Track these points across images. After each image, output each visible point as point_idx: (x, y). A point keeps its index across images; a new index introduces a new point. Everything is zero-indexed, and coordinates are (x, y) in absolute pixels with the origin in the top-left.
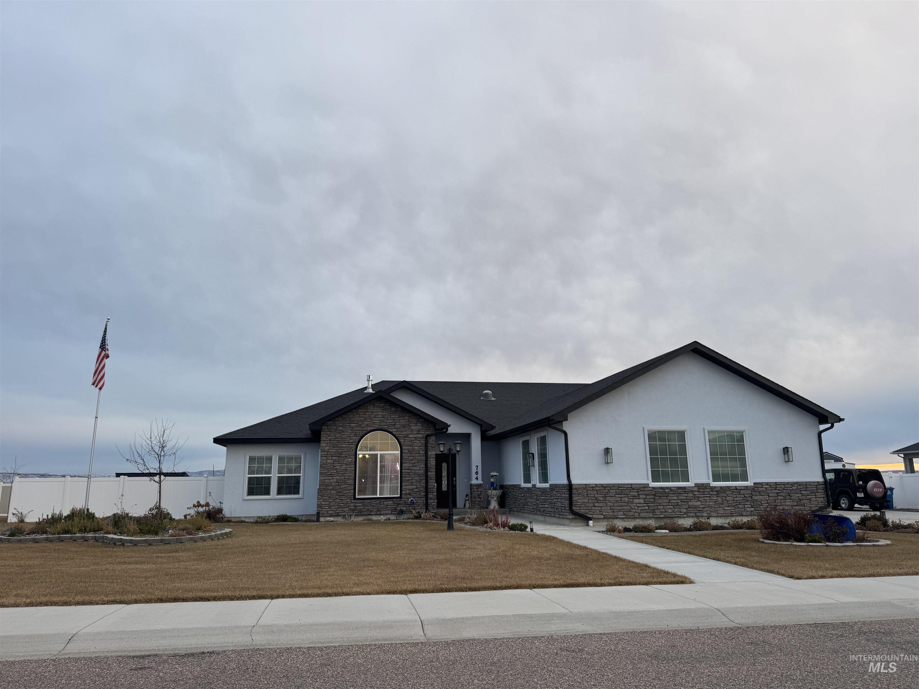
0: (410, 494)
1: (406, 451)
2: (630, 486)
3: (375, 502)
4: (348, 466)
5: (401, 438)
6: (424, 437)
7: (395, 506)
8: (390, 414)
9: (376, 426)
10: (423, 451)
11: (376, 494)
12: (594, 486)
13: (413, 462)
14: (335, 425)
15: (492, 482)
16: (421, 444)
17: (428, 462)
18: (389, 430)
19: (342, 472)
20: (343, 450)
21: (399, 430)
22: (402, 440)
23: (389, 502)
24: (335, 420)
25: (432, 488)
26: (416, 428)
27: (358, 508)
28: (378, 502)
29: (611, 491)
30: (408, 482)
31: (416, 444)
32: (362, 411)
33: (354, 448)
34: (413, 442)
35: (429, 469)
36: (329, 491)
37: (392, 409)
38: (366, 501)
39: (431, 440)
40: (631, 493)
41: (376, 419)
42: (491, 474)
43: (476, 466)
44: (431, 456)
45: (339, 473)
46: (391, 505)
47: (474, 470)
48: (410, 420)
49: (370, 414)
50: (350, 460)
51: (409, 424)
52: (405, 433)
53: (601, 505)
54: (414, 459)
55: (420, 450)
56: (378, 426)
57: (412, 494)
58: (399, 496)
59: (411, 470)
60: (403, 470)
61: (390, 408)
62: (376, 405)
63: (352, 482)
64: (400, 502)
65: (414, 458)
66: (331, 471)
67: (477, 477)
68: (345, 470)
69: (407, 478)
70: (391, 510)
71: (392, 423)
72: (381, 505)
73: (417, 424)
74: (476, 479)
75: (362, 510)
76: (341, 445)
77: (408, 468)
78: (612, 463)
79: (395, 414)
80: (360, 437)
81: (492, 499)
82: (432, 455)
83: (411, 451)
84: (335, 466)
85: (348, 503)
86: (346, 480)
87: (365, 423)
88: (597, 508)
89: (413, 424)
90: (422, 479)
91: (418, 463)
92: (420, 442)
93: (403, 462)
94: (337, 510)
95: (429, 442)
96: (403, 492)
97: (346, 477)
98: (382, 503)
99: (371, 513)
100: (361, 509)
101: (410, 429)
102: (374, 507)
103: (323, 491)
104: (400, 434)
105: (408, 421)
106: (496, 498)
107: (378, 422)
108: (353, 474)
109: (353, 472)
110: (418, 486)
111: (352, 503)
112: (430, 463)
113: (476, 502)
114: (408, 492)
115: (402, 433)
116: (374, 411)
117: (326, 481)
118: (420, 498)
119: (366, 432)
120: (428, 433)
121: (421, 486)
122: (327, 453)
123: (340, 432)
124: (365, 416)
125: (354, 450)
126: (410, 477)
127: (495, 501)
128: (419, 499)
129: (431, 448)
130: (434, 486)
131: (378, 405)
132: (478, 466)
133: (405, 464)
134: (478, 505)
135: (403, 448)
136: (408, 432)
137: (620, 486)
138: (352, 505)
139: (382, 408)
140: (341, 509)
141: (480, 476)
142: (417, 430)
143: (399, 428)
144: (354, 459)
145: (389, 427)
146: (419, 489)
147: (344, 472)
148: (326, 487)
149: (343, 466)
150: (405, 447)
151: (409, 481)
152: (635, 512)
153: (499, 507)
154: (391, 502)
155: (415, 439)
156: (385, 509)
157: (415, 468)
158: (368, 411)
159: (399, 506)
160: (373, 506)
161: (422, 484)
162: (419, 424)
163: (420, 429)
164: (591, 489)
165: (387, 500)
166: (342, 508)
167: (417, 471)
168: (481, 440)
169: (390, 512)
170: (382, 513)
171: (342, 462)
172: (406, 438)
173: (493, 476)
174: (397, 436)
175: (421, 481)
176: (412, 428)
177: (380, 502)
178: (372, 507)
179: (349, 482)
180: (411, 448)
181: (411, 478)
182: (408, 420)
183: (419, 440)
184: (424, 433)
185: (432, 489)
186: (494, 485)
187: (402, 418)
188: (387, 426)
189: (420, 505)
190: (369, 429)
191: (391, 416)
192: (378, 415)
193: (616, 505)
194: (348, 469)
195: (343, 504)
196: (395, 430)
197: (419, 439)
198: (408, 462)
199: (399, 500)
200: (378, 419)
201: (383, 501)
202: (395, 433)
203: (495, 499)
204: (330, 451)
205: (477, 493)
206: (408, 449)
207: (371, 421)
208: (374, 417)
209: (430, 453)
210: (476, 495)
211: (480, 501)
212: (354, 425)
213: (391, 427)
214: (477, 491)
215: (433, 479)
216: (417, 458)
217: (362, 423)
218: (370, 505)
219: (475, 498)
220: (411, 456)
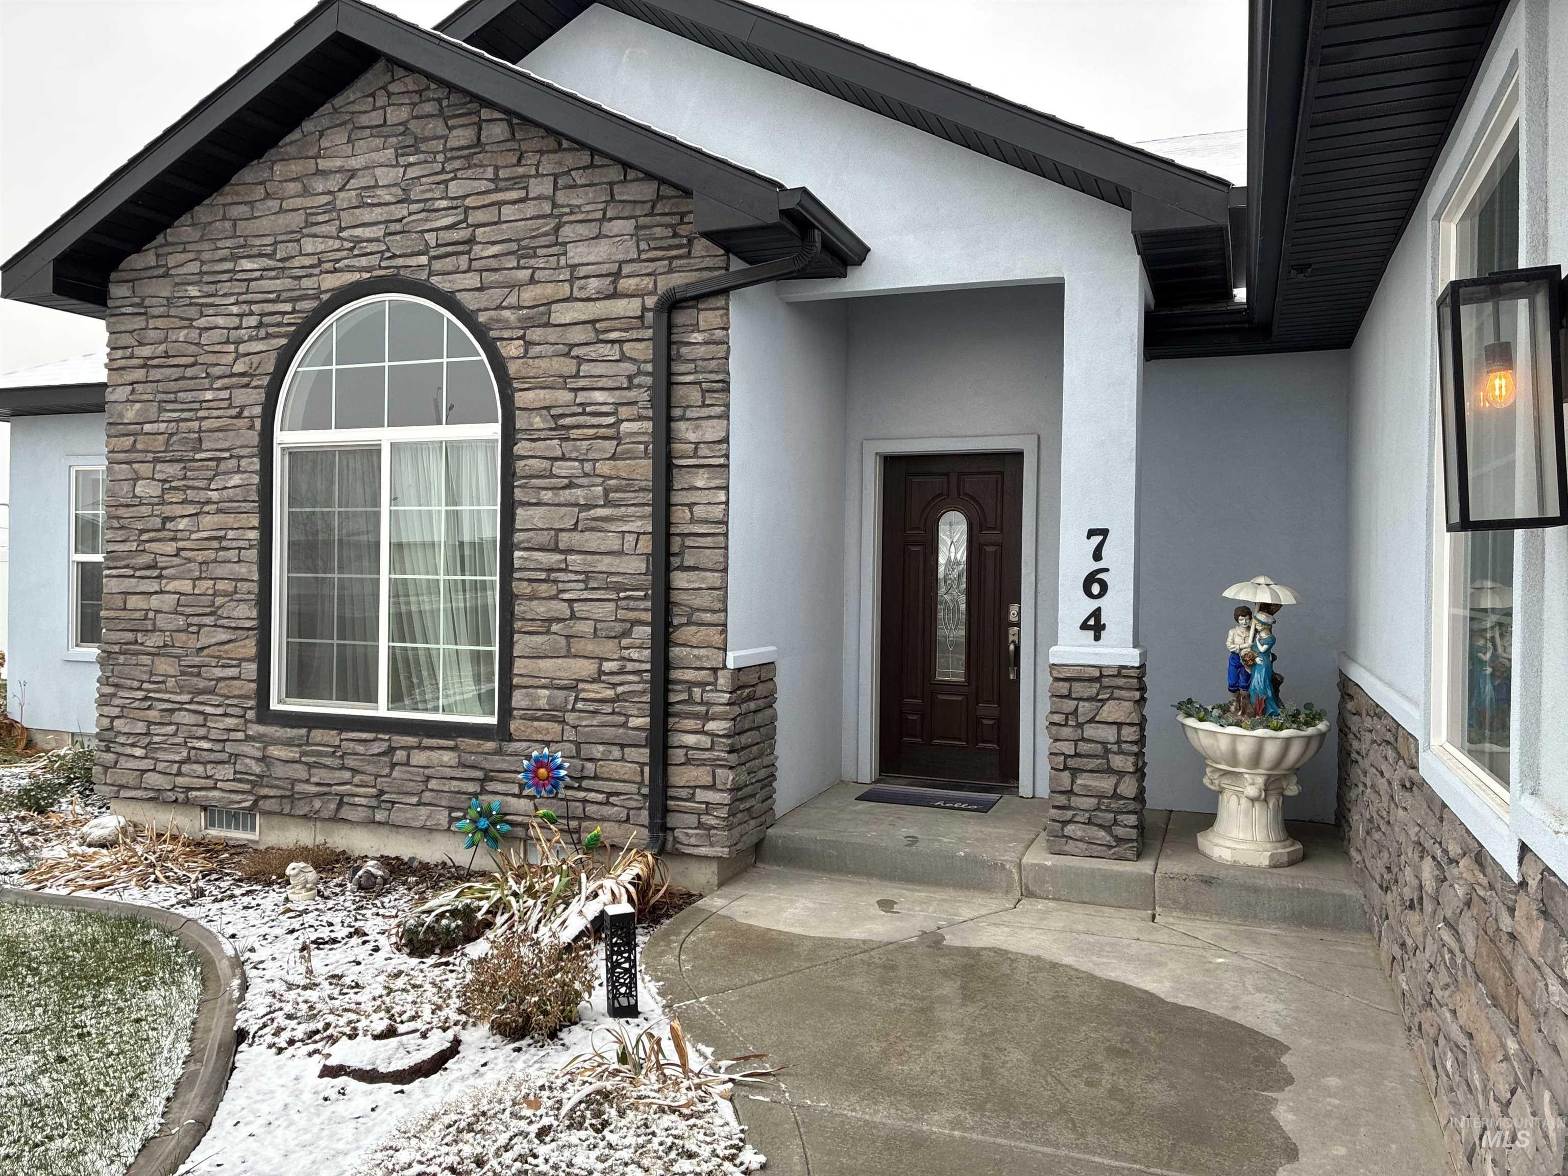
0: (555, 714)
1: (537, 421)
3: (360, 749)
4: (230, 520)
5: (506, 334)
6: (649, 316)
7: (472, 787)
8: (443, 171)
9: (364, 262)
10: (640, 418)
11: (371, 697)
13: (579, 495)
14: (166, 275)
15: (1235, 656)
16: (630, 368)
17: (677, 498)
18: (434, 280)
19: (200, 556)
20: (206, 424)
21: (495, 277)
22: (512, 349)
23: (435, 755)
24: (167, 244)
25: (702, 684)
26: (600, 252)
27: (279, 771)
30: (548, 632)
31: (599, 369)
32: (295, 168)
33: (258, 410)
34: (580, 360)
35: (683, 546)
36: (146, 659)
37: (455, 133)
38: (318, 735)
39: (697, 337)
41: (367, 215)
42: (1229, 593)
43: (1091, 533)
44: (695, 455)
45: (189, 560)
46: (448, 772)
47: (1075, 560)
48: (561, 198)
49: (333, 183)
50: (236, 480)
51: (557, 229)
52: (529, 295)
54: (586, 475)
55: (624, 412)
56: (374, 260)
57: (571, 717)
58: (493, 720)
59: (567, 552)
60: (517, 554)
61: (441, 130)
62: (364, 120)
63: (246, 613)
64: (497, 763)
65: (588, 467)
66: (155, 547)
67: (1097, 613)
68: (215, 544)
69: (541, 609)
70: (451, 808)
71: (455, 235)
72: (393, 766)
73: (608, 228)
74: (1084, 626)
75: (299, 787)
76: (189, 396)
77: (544, 538)
79: (469, 173)
80: (284, 341)
81: (1225, 782)
82: (704, 450)
83: (567, 421)
84: (172, 519)
85: (233, 736)
86: (219, 601)
87: (309, 245)
89: (584, 229)
90: (632, 615)
91: (608, 503)
92: (623, 358)
93: (518, 494)
94: (179, 774)
95: (684, 350)
96: (519, 699)
97: (222, 586)
98: (400, 755)
99: (345, 813)
100: (294, 782)
101: (558, 268)
102: (357, 779)
103: (121, 659)
104: (499, 307)
105: (547, 208)
106: (1260, 780)
107: (379, 232)
108: (255, 568)
109: (256, 555)
110: (608, 666)
111: (248, 738)
112: (691, 506)
113: (1076, 801)
114: (543, 703)
115: (512, 300)
116: (354, 163)
117: (132, 602)
118: (622, 746)
119: (314, 304)
120: (678, 280)
121: (630, 666)
122: (132, 438)
123: (192, 312)
124: (308, 202)
125: (258, 424)
126: (554, 598)
127: (1253, 800)
128: (616, 752)
129: (695, 395)
130: (715, 670)
131: (375, 118)
132: (1104, 532)
133: (531, 511)
134: (1089, 822)
135: (521, 399)
136: (549, 291)
138: (247, 749)
139: (395, 141)
140: (199, 769)
141: (1118, 608)
142: (604, 269)
143: (493, 263)
144: (256, 479)
145: (437, 265)
146: (614, 685)
147: (211, 555)
148: (130, 636)
149: (207, 521)
150: (530, 395)
151: (555, 627)
153: (1284, 850)
154: (448, 757)
155: (590, 336)
156: (414, 800)
157: (592, 541)
158: (323, 164)
159: (491, 786)
160: (355, 771)
161: (635, 655)
162: (617, 226)
163: (621, 263)
165: (427, 742)
166: (205, 764)
169: (442, 817)
170: (397, 817)
171: (202, 496)
172: (535, 334)
173: (1245, 611)
174: (482, 318)
175: (626, 634)
176: (577, 254)
177: (391, 750)
178: (347, 775)
179: (235, 614)
180: (567, 396)
181: (562, 609)
182: (552, 198)
183: (620, 342)
184: (647, 282)
185: (697, 691)
186: (1249, 677)
187: (513, 195)
188: (424, 260)
189: (618, 794)
190: (331, 282)
191: (446, 182)
192: (376, 186)
194: (231, 534)
195: (207, 738)
196: (473, 280)
197: (614, 335)
198: (547, 496)
199: (490, 745)
200: (376, 213)
201: (409, 748)
202: (469, 301)
203: (1252, 791)
204: (147, 428)
205: (1090, 731)
206: (548, 408)
207: (341, 229)
208: (355, 202)
209: (685, 431)
210: (1084, 747)
211: (1115, 796)
212: (255, 266)
213: (448, 263)
214: (1091, 721)
215: (708, 617)
216: (604, 468)
217: (292, 248)
218: (338, 762)
219: (1075, 772)
220: (563, 458)
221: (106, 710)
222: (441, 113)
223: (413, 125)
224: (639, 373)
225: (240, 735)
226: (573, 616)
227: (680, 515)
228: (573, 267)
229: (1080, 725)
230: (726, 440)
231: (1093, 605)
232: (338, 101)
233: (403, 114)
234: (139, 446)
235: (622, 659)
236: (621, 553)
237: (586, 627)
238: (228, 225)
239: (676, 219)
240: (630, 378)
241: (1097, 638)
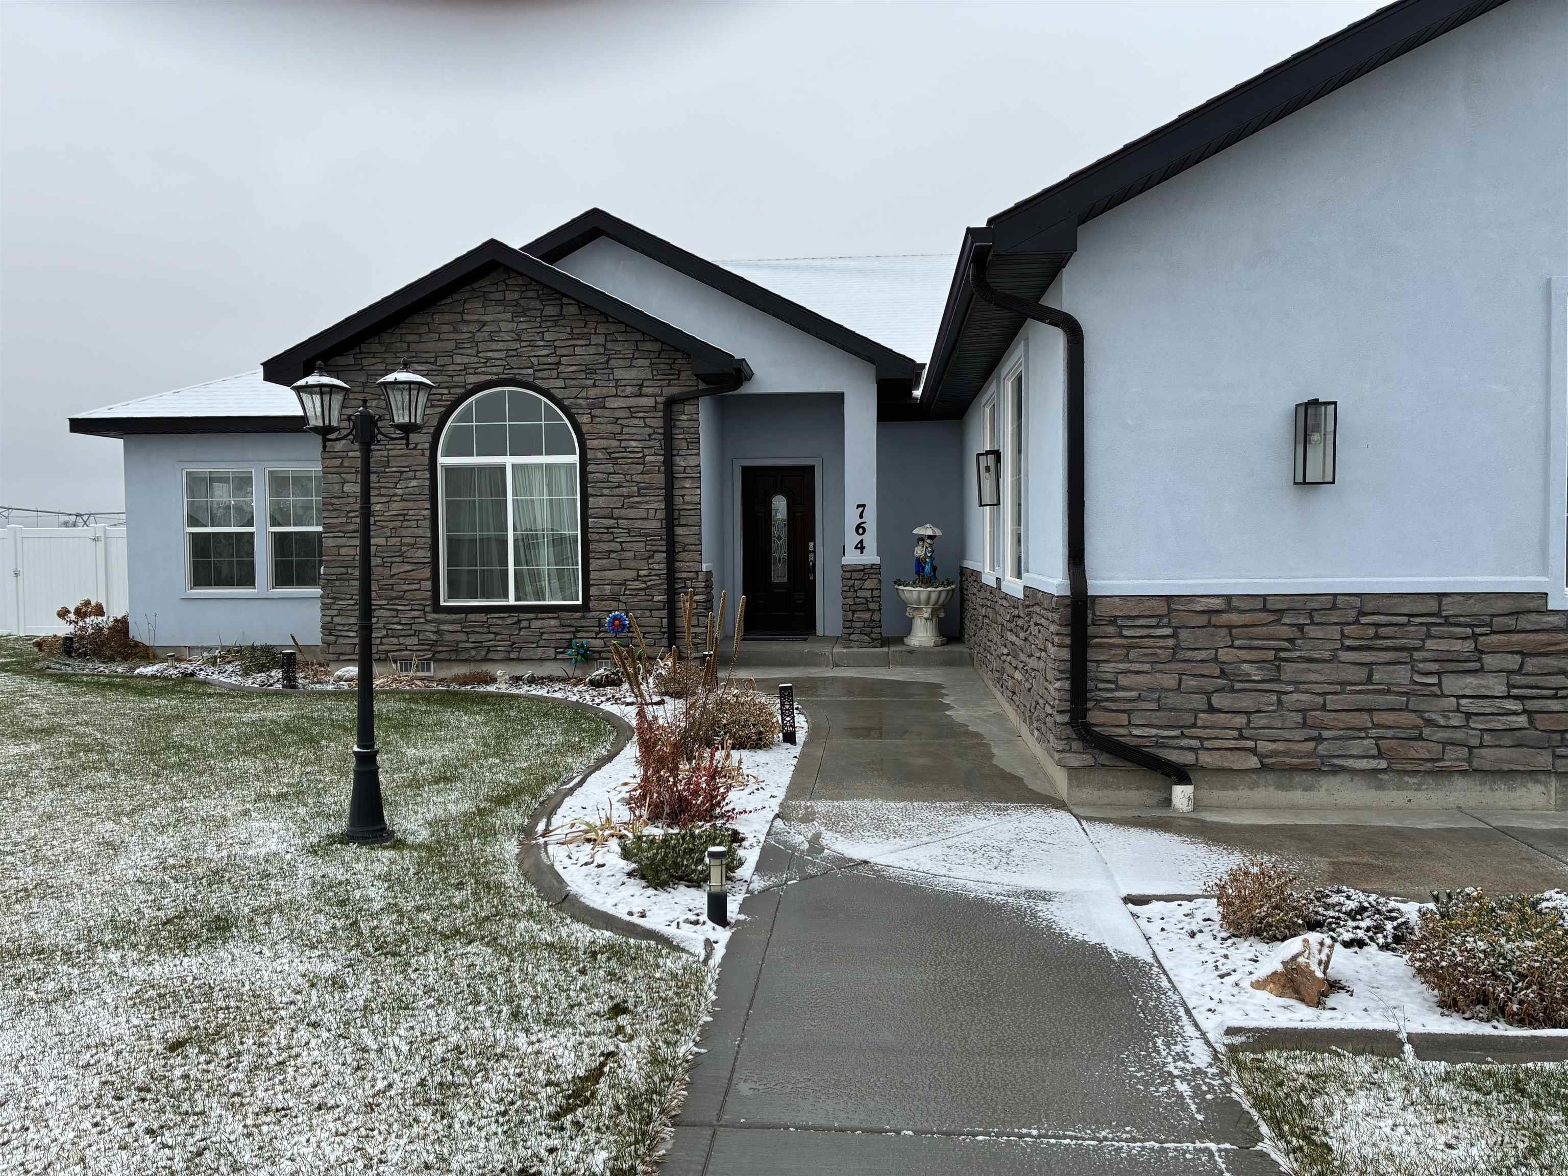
0: (615, 598)
1: (600, 455)
2: (1432, 606)
3: (500, 622)
4: (410, 505)
5: (580, 411)
6: (660, 407)
7: (568, 636)
8: (540, 326)
9: (494, 370)
10: (655, 454)
11: (506, 596)
12: (1217, 604)
13: (624, 491)
14: (361, 369)
15: (918, 558)
16: (651, 431)
17: (676, 492)
18: (537, 382)
19: (391, 525)
20: (391, 453)
21: (572, 382)
22: (585, 419)
23: (546, 622)
24: (361, 353)
25: (691, 579)
26: (632, 374)
27: (448, 637)
28: (510, 621)
29: (1312, 631)
30: (609, 558)
31: (633, 431)
32: (448, 317)
33: (427, 446)
34: (623, 426)
35: (680, 515)
37: (547, 308)
38: (472, 617)
39: (684, 417)
40: (1430, 644)
41: (494, 346)
42: (915, 531)
43: (858, 506)
44: (685, 472)
45: (383, 527)
46: (554, 630)
47: (851, 518)
48: (609, 345)
49: (473, 328)
50: (414, 483)
51: (608, 362)
52: (593, 392)
53: (1246, 702)
54: (627, 481)
55: (647, 451)
56: (500, 369)
57: (622, 598)
58: (580, 602)
59: (617, 519)
60: (590, 520)
61: (539, 306)
62: (492, 296)
63: (423, 555)
64: (583, 623)
65: (628, 477)
67: (861, 542)
68: (401, 518)
69: (604, 547)
70: (556, 648)
71: (549, 360)
72: (520, 629)
73: (635, 362)
74: (856, 548)
75: (461, 645)
77: (606, 512)
78: (1333, 482)
79: (556, 329)
80: (443, 409)
81: (915, 613)
82: (688, 470)
83: (616, 455)
85: (417, 621)
86: (404, 549)
87: (458, 359)
88: (1221, 718)
89: (621, 362)
90: (654, 548)
91: (639, 495)
92: (646, 426)
93: (590, 491)
94: (381, 644)
95: (677, 423)
96: (593, 591)
97: (405, 540)
98: (524, 624)
99: (491, 656)
100: (458, 642)
101: (609, 380)
102: (498, 638)
103: (337, 583)
104: (576, 398)
105: (602, 351)
106: (930, 610)
107: (502, 355)
108: (428, 530)
109: (427, 523)
110: (642, 573)
111: (427, 621)
112: (683, 496)
113: (854, 624)
114: (607, 592)
115: (583, 394)
116: (485, 318)
117: (343, 551)
118: (651, 610)
119: (463, 390)
120: (674, 390)
121: (653, 572)
122: (340, 460)
124: (457, 336)
125: (427, 453)
126: (612, 541)
127: (926, 619)
128: (648, 613)
129: (684, 445)
130: (697, 572)
131: (499, 296)
132: (864, 506)
133: (597, 499)
134: (861, 633)
135: (590, 444)
136: (605, 391)
137: (1370, 606)
138: (427, 627)
139: (511, 309)
140: (395, 640)
141: (870, 539)
142: (635, 382)
143: (572, 376)
144: (427, 483)
145: (538, 374)
146: (645, 582)
147: (399, 524)
148: (344, 570)
149: (394, 505)
150: (596, 442)
151: (612, 555)
152: (1445, 744)
153: (939, 640)
154: (553, 623)
155: (629, 415)
156: (535, 645)
157: (632, 513)
158: (466, 317)
159: (579, 635)
160: (496, 634)
161: (657, 567)
162: (640, 362)
163: (643, 380)
164: (1202, 620)
165: (540, 616)
166: (398, 637)
167: (638, 524)
168: (878, 420)
169: (551, 653)
170: (523, 655)
171: (391, 492)
172: (597, 412)
173: (921, 539)
174: (566, 402)
175: (651, 557)
176: (618, 374)
177: (519, 621)
178: (492, 636)
179: (416, 555)
180: (617, 443)
181: (617, 546)
182: (604, 346)
183: (644, 418)
184: (658, 391)
185: (689, 582)
186: (924, 568)
187: (582, 342)
188: (531, 371)
189: (649, 633)
190: (472, 379)
191: (543, 333)
192: (500, 331)
193: (1332, 702)
194: (411, 512)
195: (399, 623)
196: (560, 383)
197: (641, 415)
198: (606, 492)
199: (578, 615)
200: (501, 345)
201: (530, 620)
202: (558, 394)
203: (926, 615)
204: (351, 454)
205: (859, 594)
206: (606, 449)
207: (478, 352)
208: (487, 338)
209: (680, 462)
210: (857, 600)
211: (871, 621)
212: (424, 368)
213: (545, 374)
214: (860, 589)
215: (693, 548)
216: (637, 478)
217: (448, 360)
218: (486, 630)
219: (854, 612)
220: (615, 474)
221: (328, 612)
222: (538, 297)
223: (522, 302)
224: (654, 433)
225: (422, 620)
226: (622, 550)
227: (678, 500)
228: (617, 380)
229: (855, 591)
230: (699, 466)
231: (860, 538)
232: (475, 285)
233: (516, 296)
234: (346, 464)
235: (649, 569)
236: (647, 519)
237: (630, 555)
238: (405, 345)
239: (670, 361)
240: (650, 435)
241: (862, 552)
